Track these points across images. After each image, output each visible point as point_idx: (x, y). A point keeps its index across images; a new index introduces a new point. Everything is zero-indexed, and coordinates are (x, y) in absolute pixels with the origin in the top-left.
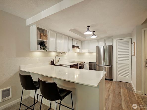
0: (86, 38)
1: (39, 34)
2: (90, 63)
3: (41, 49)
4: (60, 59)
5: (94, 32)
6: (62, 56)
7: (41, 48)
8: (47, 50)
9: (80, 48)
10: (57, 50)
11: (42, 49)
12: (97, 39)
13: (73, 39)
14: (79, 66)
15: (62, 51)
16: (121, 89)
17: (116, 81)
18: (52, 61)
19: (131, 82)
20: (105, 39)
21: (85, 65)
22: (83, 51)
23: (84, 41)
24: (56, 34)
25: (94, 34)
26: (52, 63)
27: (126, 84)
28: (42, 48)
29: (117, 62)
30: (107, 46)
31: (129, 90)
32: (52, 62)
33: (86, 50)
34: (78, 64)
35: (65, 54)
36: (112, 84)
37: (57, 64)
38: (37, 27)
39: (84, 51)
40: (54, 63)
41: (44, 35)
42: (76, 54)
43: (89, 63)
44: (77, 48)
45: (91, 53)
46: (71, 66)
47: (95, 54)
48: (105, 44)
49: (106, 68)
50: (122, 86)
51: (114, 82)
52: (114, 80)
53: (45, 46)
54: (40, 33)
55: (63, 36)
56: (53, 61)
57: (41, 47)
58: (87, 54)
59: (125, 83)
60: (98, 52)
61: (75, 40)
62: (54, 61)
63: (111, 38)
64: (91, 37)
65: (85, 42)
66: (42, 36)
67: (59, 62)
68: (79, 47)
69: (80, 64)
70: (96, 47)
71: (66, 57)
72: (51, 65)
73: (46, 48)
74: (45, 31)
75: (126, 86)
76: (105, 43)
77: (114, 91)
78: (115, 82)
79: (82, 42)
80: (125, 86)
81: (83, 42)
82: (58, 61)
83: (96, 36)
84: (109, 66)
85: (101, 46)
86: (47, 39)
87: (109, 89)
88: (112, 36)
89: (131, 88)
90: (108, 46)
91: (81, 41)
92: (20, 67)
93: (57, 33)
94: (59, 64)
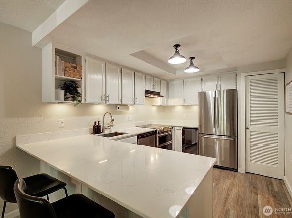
0: (175, 75)
1: (60, 65)
2: (184, 128)
3: (66, 99)
4: (113, 121)
5: (193, 58)
6: (121, 113)
7: (67, 96)
8: (79, 101)
9: (163, 96)
10: (106, 101)
11: (69, 98)
12: (201, 76)
13: (146, 76)
14: (158, 135)
15: (120, 103)
16: (259, 196)
17: (246, 173)
18: (95, 124)
19: (285, 179)
20: (219, 75)
21: (173, 134)
22: (169, 101)
23: (172, 80)
24: (103, 65)
25: (192, 64)
26: (97, 130)
27: (271, 183)
28: (70, 96)
29: (248, 129)
30: (224, 90)
31: (280, 201)
32: (95, 127)
33: (177, 99)
34: (156, 131)
35: (128, 109)
36: (237, 181)
37: (107, 132)
38: (55, 49)
39: (171, 102)
40: (100, 129)
41: (72, 67)
42: (154, 109)
43: (182, 129)
44: (156, 96)
45: (187, 107)
46: (138, 136)
47: (196, 109)
48: (220, 85)
49: (223, 141)
50: (259, 187)
51: (239, 175)
52: (242, 170)
53: (77, 91)
54: (63, 62)
55: (122, 70)
56: (97, 124)
57: (65, 95)
58: (179, 109)
59: (268, 180)
60: (203, 104)
61: (150, 78)
62: (101, 124)
63: (233, 72)
64: (187, 71)
65: (175, 82)
66: (68, 69)
67: (112, 126)
68: (161, 94)
69: (161, 132)
70: (199, 92)
71: (130, 116)
72: (92, 133)
73: (79, 96)
74: (77, 58)
75: (270, 188)
76: (219, 83)
77: (240, 201)
78: (243, 174)
79: (168, 83)
80: (268, 189)
81: (170, 83)
82: (110, 124)
83: (197, 67)
84: (228, 136)
85: (210, 92)
86: (81, 76)
87: (228, 195)
88: (237, 68)
89: (285, 194)
90: (227, 91)
91: (165, 80)
92: (15, 139)
93: (107, 62)
94: (113, 130)
